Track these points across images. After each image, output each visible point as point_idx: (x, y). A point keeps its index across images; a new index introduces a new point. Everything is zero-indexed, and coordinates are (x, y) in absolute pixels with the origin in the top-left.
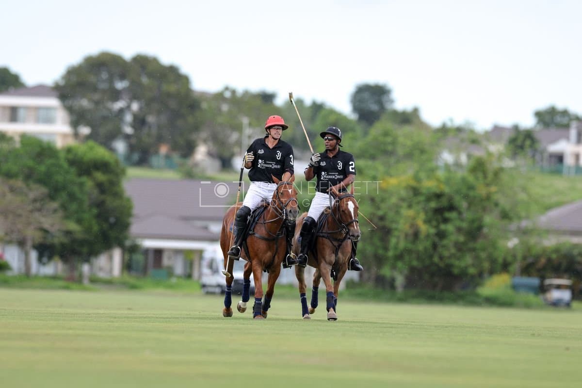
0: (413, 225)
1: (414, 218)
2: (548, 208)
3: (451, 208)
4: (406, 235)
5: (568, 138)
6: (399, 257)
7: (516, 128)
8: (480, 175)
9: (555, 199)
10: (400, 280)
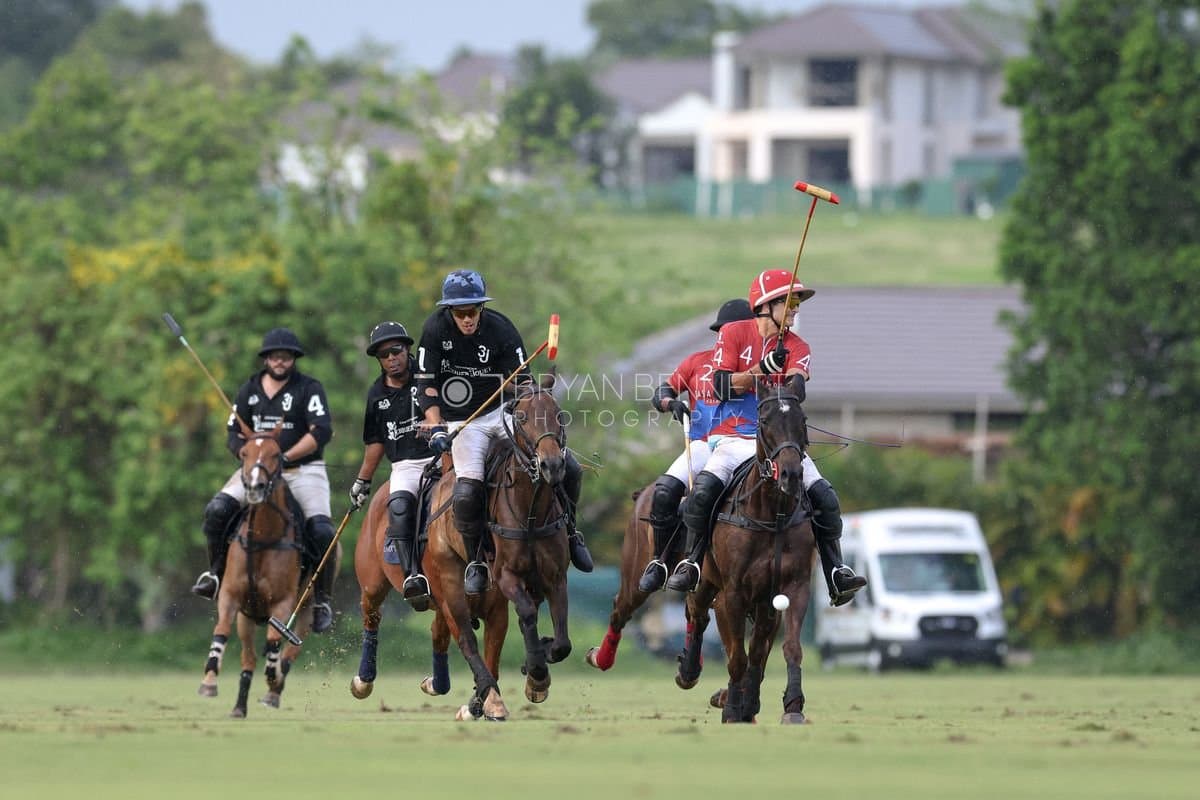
0: (186, 409)
1: (192, 384)
2: (645, 330)
3: (318, 343)
4: (168, 443)
5: (707, 92)
6: (147, 519)
7: (532, 57)
8: (409, 230)
9: (663, 300)
10: (153, 594)
